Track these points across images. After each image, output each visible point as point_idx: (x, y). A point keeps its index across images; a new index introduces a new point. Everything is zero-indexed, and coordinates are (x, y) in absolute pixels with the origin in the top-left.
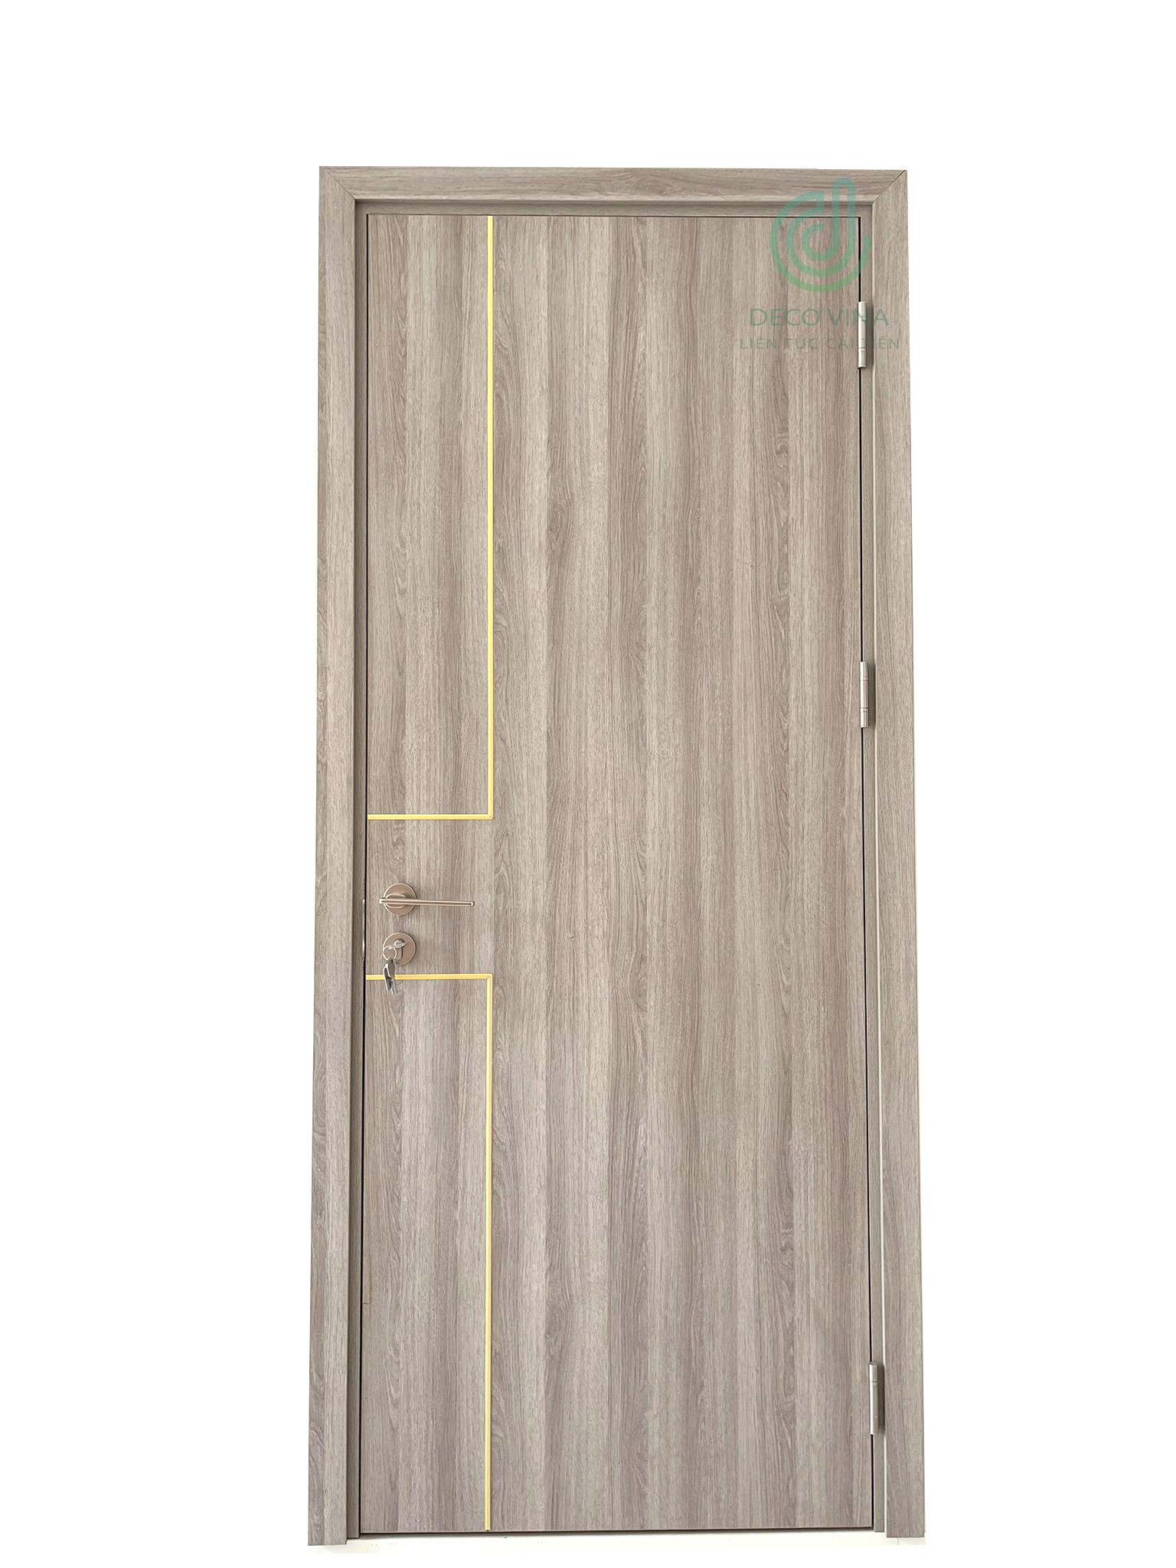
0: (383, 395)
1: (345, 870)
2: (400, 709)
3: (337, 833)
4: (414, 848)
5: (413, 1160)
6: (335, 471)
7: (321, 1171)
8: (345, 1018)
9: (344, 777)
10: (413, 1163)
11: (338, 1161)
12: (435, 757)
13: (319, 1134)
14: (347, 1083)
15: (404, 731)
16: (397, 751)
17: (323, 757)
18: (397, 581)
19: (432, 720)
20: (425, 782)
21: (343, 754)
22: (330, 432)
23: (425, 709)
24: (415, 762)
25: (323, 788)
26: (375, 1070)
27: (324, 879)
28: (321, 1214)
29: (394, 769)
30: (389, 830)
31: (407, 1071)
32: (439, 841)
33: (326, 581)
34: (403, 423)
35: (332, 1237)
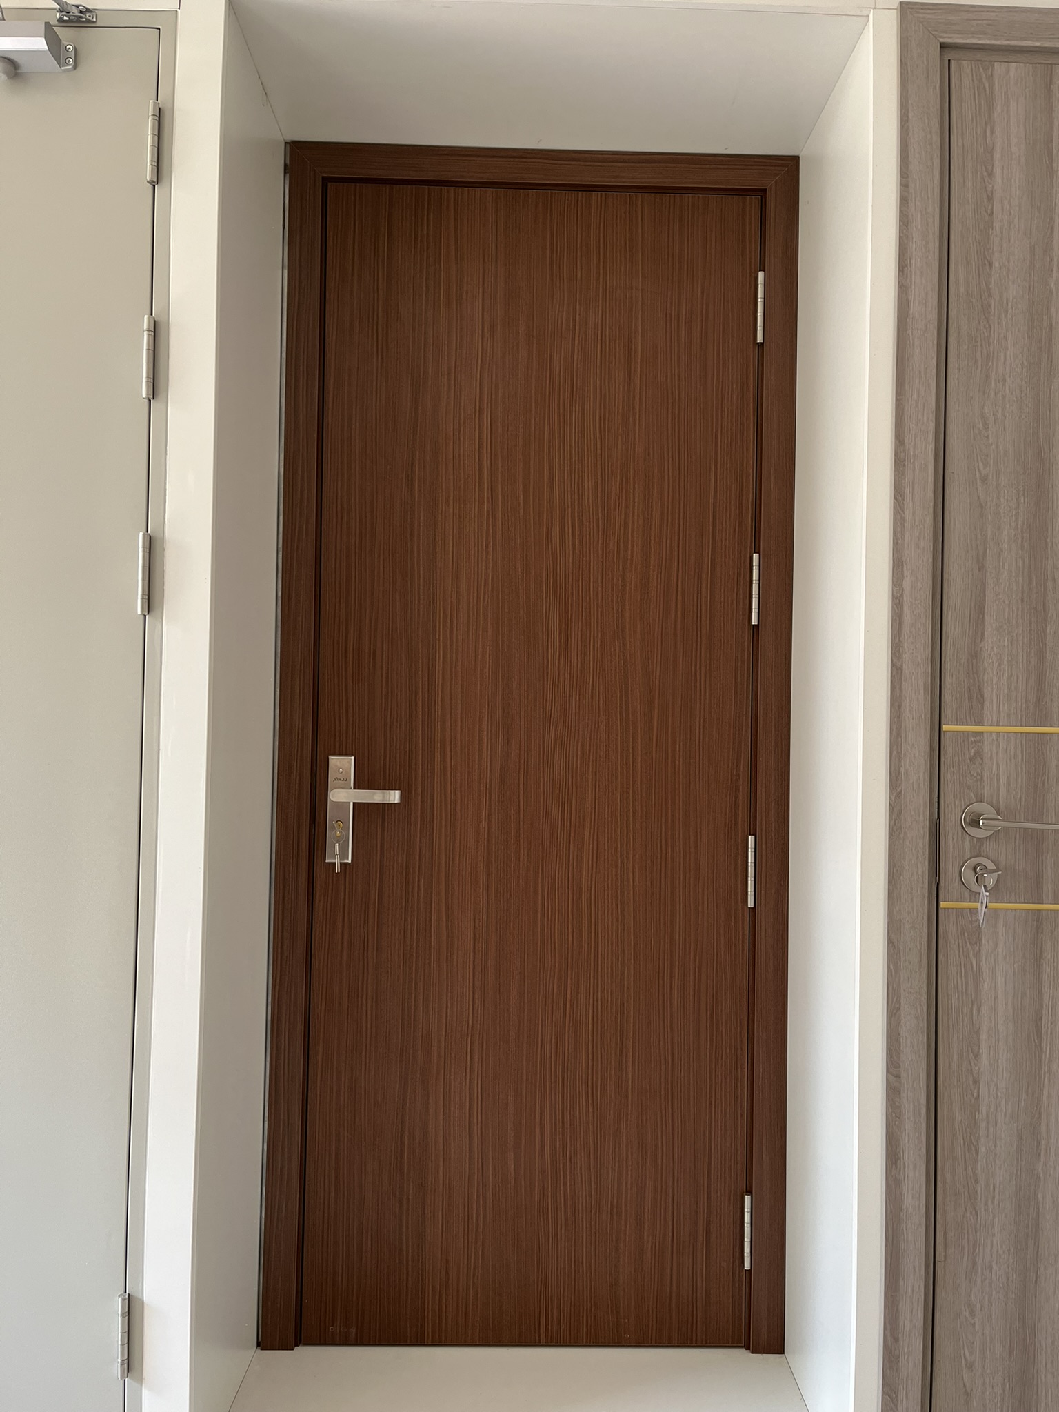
0: (967, 258)
1: (922, 785)
2: (979, 608)
3: (913, 745)
4: (993, 764)
5: (992, 1106)
6: (917, 343)
7: (896, 1116)
8: (921, 948)
9: (921, 683)
10: (992, 1110)
11: (914, 1106)
12: (1017, 662)
13: (893, 1075)
14: (923, 1020)
15: (983, 634)
16: (975, 655)
17: (898, 660)
18: (978, 466)
19: (1014, 622)
20: (1006, 691)
21: (920, 657)
22: (911, 298)
23: (1007, 610)
24: (995, 667)
25: (898, 695)
26: (950, 1007)
27: (899, 795)
28: (896, 1164)
29: (971, 676)
30: (966, 743)
31: (985, 1009)
32: (1020, 757)
33: (904, 465)
34: (989, 289)
35: (908, 1189)
